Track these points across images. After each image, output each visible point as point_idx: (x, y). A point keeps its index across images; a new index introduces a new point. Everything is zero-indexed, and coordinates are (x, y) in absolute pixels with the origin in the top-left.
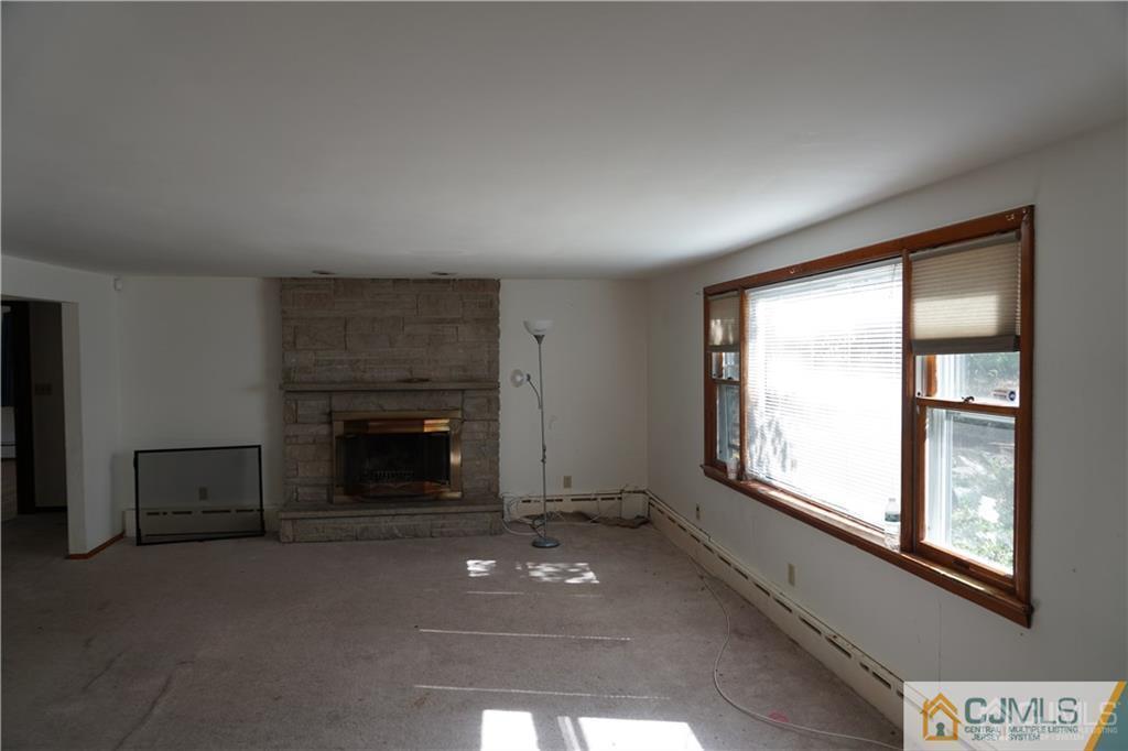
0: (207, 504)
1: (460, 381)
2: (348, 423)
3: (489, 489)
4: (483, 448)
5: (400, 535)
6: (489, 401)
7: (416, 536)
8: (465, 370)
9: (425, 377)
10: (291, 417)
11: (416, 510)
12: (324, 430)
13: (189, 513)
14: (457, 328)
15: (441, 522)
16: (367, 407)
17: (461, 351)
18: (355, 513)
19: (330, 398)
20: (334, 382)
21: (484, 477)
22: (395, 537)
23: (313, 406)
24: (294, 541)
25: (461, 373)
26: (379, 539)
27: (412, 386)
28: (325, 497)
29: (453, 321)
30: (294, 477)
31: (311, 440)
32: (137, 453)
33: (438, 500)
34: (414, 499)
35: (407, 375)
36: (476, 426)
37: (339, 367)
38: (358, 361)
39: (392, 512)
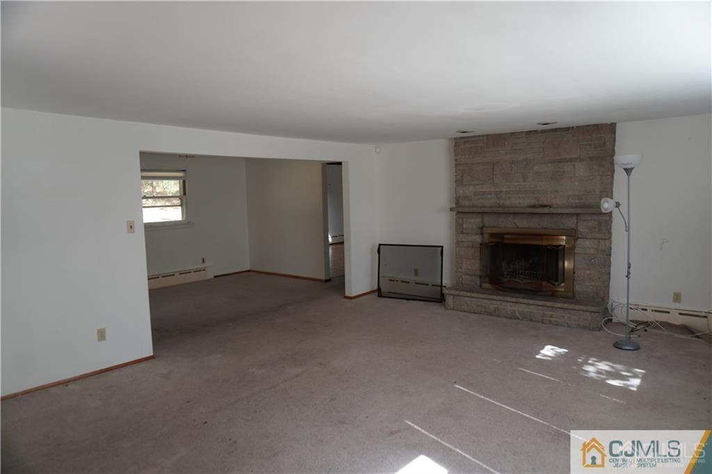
0: (419, 279)
1: (577, 207)
2: (492, 235)
3: (597, 294)
4: (593, 260)
5: (521, 318)
6: (600, 224)
7: (531, 320)
8: (580, 198)
9: (546, 203)
10: (459, 229)
11: (531, 302)
12: (478, 239)
13: (408, 282)
14: (574, 166)
15: (551, 313)
16: (507, 224)
17: (577, 184)
18: (490, 297)
19: (483, 218)
20: (485, 207)
21: (593, 283)
22: (516, 318)
23: (472, 222)
24: (453, 309)
25: (577, 201)
26: (505, 317)
27: (537, 210)
28: (478, 283)
29: (571, 160)
30: (461, 268)
31: (470, 244)
32: (380, 245)
33: (554, 296)
34: (534, 292)
35: (533, 202)
36: (588, 243)
37: (489, 196)
38: (501, 192)
39: (514, 300)
